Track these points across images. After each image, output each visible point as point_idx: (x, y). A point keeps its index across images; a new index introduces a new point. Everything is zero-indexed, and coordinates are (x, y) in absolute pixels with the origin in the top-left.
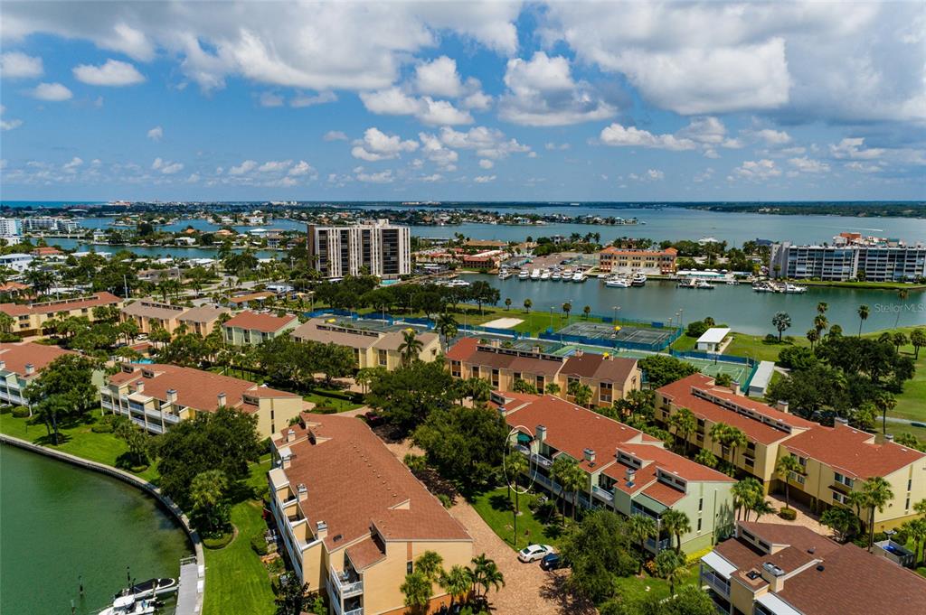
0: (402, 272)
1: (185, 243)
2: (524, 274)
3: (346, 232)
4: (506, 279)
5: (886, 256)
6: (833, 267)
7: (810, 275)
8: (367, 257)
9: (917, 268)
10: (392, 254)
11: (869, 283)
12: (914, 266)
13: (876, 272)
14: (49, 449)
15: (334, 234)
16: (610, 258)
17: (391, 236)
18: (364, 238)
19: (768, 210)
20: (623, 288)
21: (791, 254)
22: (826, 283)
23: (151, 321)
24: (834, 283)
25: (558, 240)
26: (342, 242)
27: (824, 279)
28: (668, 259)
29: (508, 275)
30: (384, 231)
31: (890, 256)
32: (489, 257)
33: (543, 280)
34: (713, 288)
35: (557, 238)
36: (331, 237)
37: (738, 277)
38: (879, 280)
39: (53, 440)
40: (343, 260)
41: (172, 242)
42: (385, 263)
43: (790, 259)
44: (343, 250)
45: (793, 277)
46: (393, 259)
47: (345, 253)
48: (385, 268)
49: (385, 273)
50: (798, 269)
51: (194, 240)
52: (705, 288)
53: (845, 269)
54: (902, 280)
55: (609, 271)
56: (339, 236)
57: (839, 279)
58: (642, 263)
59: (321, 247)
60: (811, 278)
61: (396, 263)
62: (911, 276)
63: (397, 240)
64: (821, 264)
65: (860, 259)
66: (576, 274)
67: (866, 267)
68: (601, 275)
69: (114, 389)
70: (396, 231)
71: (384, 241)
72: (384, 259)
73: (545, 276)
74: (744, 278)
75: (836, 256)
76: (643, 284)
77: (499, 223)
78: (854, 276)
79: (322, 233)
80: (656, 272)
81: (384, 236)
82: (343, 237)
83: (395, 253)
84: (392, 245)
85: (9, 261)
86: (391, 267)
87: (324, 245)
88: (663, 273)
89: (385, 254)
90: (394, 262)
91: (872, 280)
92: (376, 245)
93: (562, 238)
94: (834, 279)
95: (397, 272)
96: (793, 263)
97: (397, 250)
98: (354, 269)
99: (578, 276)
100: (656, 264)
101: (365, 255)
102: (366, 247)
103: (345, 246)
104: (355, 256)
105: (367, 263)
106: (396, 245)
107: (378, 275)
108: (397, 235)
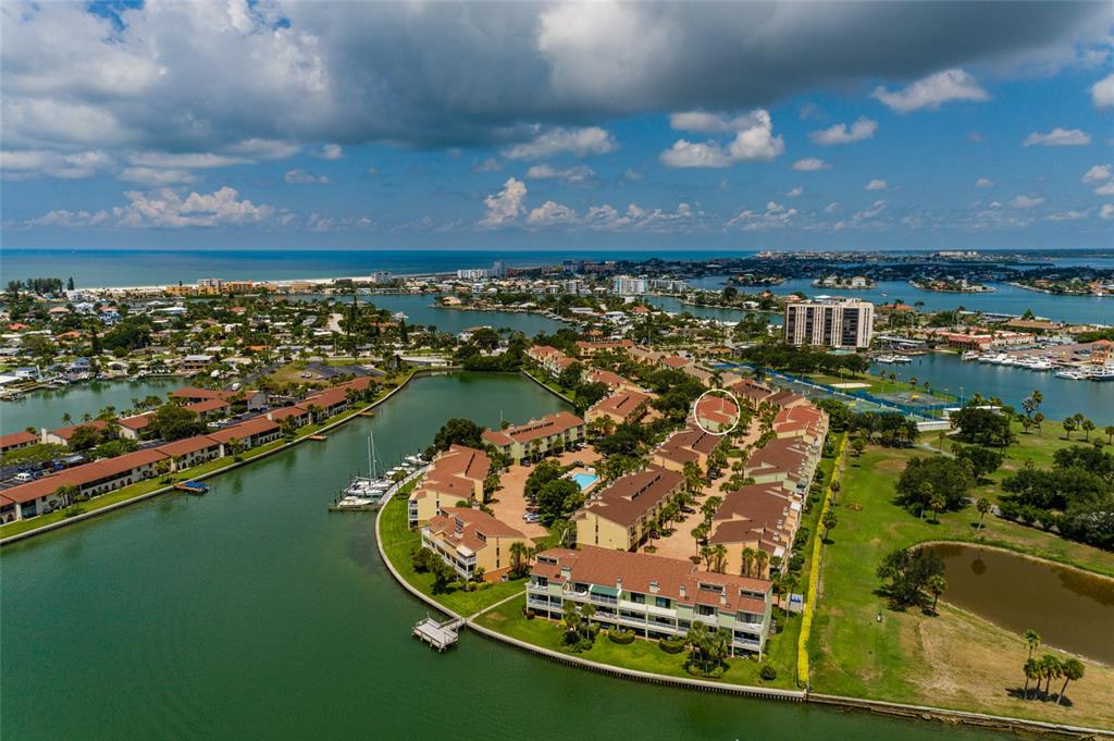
0: (860, 344)
1: (749, 307)
3: (812, 309)
8: (828, 330)
10: (851, 329)
15: (801, 311)
16: (1105, 350)
17: (852, 314)
18: (826, 314)
26: (808, 316)
30: (845, 310)
33: (1005, 365)
36: (798, 312)
40: (807, 331)
42: (844, 336)
44: (808, 323)
46: (851, 333)
47: (809, 326)
48: (844, 340)
49: (843, 344)
56: (804, 312)
59: (790, 320)
61: (855, 337)
63: (857, 318)
70: (857, 310)
71: (845, 318)
72: (844, 333)
79: (791, 309)
81: (845, 314)
82: (810, 313)
83: (855, 328)
84: (852, 322)
85: (611, 316)
86: (849, 339)
87: (793, 318)
89: (845, 329)
90: (853, 336)
92: (837, 321)
95: (855, 344)
97: (857, 326)
98: (817, 340)
99: (1042, 365)
101: (827, 328)
102: (828, 323)
103: (810, 320)
104: (818, 329)
105: (827, 336)
106: (856, 322)
107: (837, 346)
108: (857, 314)
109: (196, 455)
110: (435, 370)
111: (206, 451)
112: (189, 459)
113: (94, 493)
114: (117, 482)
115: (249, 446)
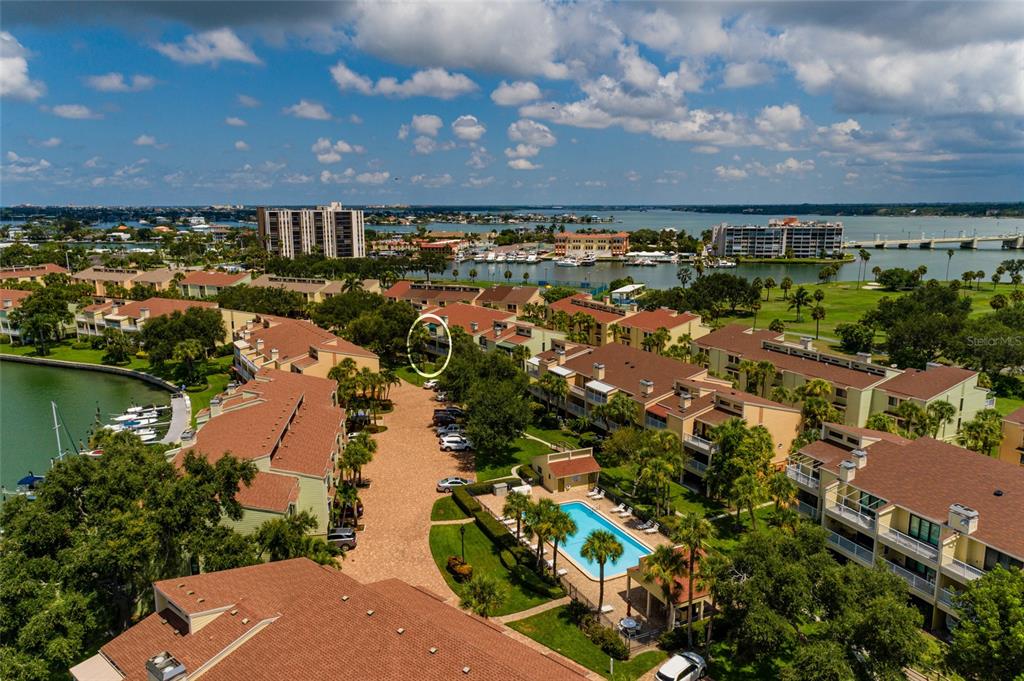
0: (356, 255)
1: (119, 239)
2: (479, 258)
3: (298, 214)
4: (462, 262)
5: (808, 234)
6: (765, 246)
7: (745, 253)
8: (320, 239)
9: (835, 245)
10: (345, 237)
11: (795, 260)
12: (832, 243)
13: (801, 249)
14: (39, 359)
15: (285, 217)
16: (564, 241)
17: (344, 218)
18: (316, 221)
19: (751, 210)
20: (572, 266)
21: (728, 234)
22: (758, 260)
23: (106, 283)
24: (766, 259)
25: (523, 232)
26: (294, 224)
27: (757, 257)
28: (618, 242)
29: (463, 259)
30: (337, 214)
31: (813, 234)
32: (447, 245)
33: (499, 262)
34: (655, 265)
35: (521, 230)
36: (281, 219)
37: (681, 257)
38: (804, 256)
39: (41, 353)
40: (295, 243)
41: (103, 238)
42: (338, 246)
43: (727, 239)
44: (295, 233)
45: (730, 256)
46: (347, 242)
47: (297, 235)
48: (339, 251)
49: (339, 256)
50: (734, 248)
51: (128, 236)
52: (648, 265)
53: (775, 247)
54: (823, 256)
55: (563, 254)
56: (290, 218)
57: (770, 257)
58: (595, 246)
59: (272, 229)
60: (746, 256)
61: (350, 246)
62: (830, 252)
63: (350, 223)
64: (754, 243)
65: (788, 238)
66: (530, 257)
67: (793, 245)
68: (554, 258)
69: (90, 315)
70: (350, 215)
71: (337, 224)
72: (338, 242)
73: (500, 259)
74: (687, 257)
75: (768, 234)
76: (592, 264)
77: (469, 223)
78: (783, 253)
79: (272, 215)
80: (607, 254)
81: (337, 219)
82: (294, 219)
83: (349, 236)
84: (345, 228)
86: (344, 250)
87: (275, 227)
88: (614, 255)
89: (338, 237)
90: (348, 245)
91: (798, 256)
92: (329, 228)
93: (527, 230)
94: (766, 257)
95: (351, 255)
96: (730, 242)
97: (351, 233)
98: (307, 249)
99: (532, 258)
100: (607, 247)
101: (317, 238)
102: (319, 230)
103: (297, 229)
104: (307, 238)
106: (350, 228)
108: (350, 218)
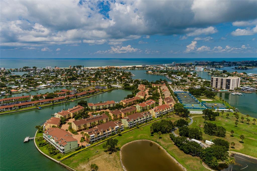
0: (231, 89)
3: (218, 79)
8: (222, 84)
10: (228, 85)
17: (229, 80)
18: (221, 80)
30: (227, 79)
40: (216, 84)
44: (216, 82)
46: (228, 86)
47: (217, 83)
48: (226, 87)
49: (226, 89)
56: (215, 79)
63: (230, 82)
70: (230, 79)
71: (227, 82)
79: (212, 78)
83: (229, 84)
86: (228, 87)
87: (212, 81)
89: (227, 84)
90: (229, 87)
92: (224, 82)
95: (229, 89)
98: (219, 87)
104: (219, 84)
105: (222, 86)
107: (224, 89)
108: (230, 81)
109: (46, 102)
110: (119, 88)
111: (48, 102)
112: (44, 103)
113: (24, 107)
114: (29, 106)
115: (58, 101)
